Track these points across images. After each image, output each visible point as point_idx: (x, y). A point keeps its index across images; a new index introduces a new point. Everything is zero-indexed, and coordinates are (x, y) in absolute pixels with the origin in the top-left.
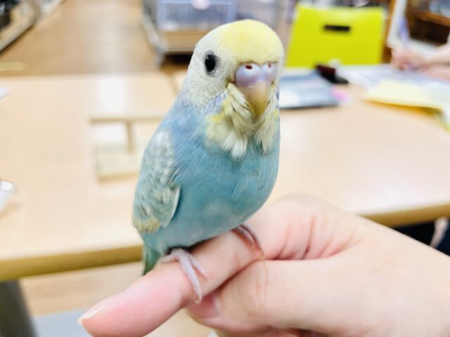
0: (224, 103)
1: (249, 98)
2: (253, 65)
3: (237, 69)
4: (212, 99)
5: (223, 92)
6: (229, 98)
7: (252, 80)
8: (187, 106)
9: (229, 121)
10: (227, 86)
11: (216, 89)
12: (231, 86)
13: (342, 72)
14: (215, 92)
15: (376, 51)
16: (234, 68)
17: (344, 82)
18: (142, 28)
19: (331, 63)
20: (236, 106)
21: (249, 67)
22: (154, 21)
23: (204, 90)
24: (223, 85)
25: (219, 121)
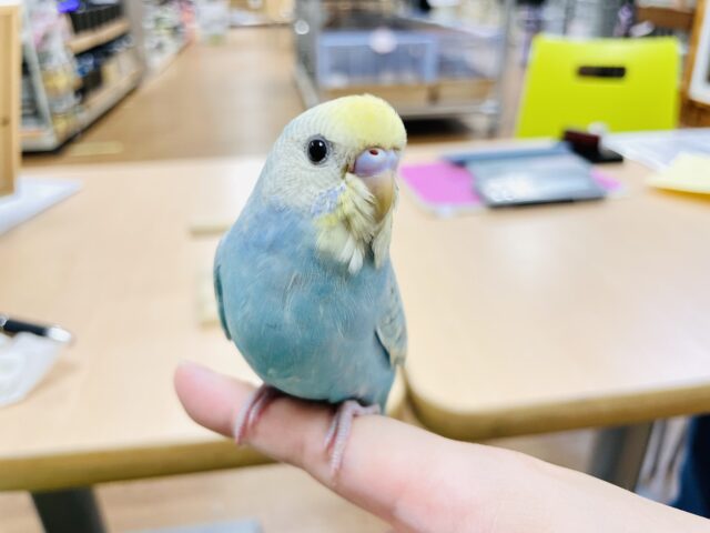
0: (341, 197)
1: (374, 190)
2: (380, 151)
3: (360, 154)
4: (321, 194)
5: (339, 184)
6: (349, 191)
7: (378, 168)
8: (281, 211)
9: (347, 222)
10: (343, 177)
11: (328, 181)
12: (349, 176)
13: (610, 143)
14: (327, 185)
15: (670, 107)
16: (358, 152)
17: (617, 159)
18: (295, 85)
19: (592, 129)
20: (358, 201)
21: (374, 153)
22: (312, 74)
23: (308, 184)
24: (339, 176)
25: (334, 222)
